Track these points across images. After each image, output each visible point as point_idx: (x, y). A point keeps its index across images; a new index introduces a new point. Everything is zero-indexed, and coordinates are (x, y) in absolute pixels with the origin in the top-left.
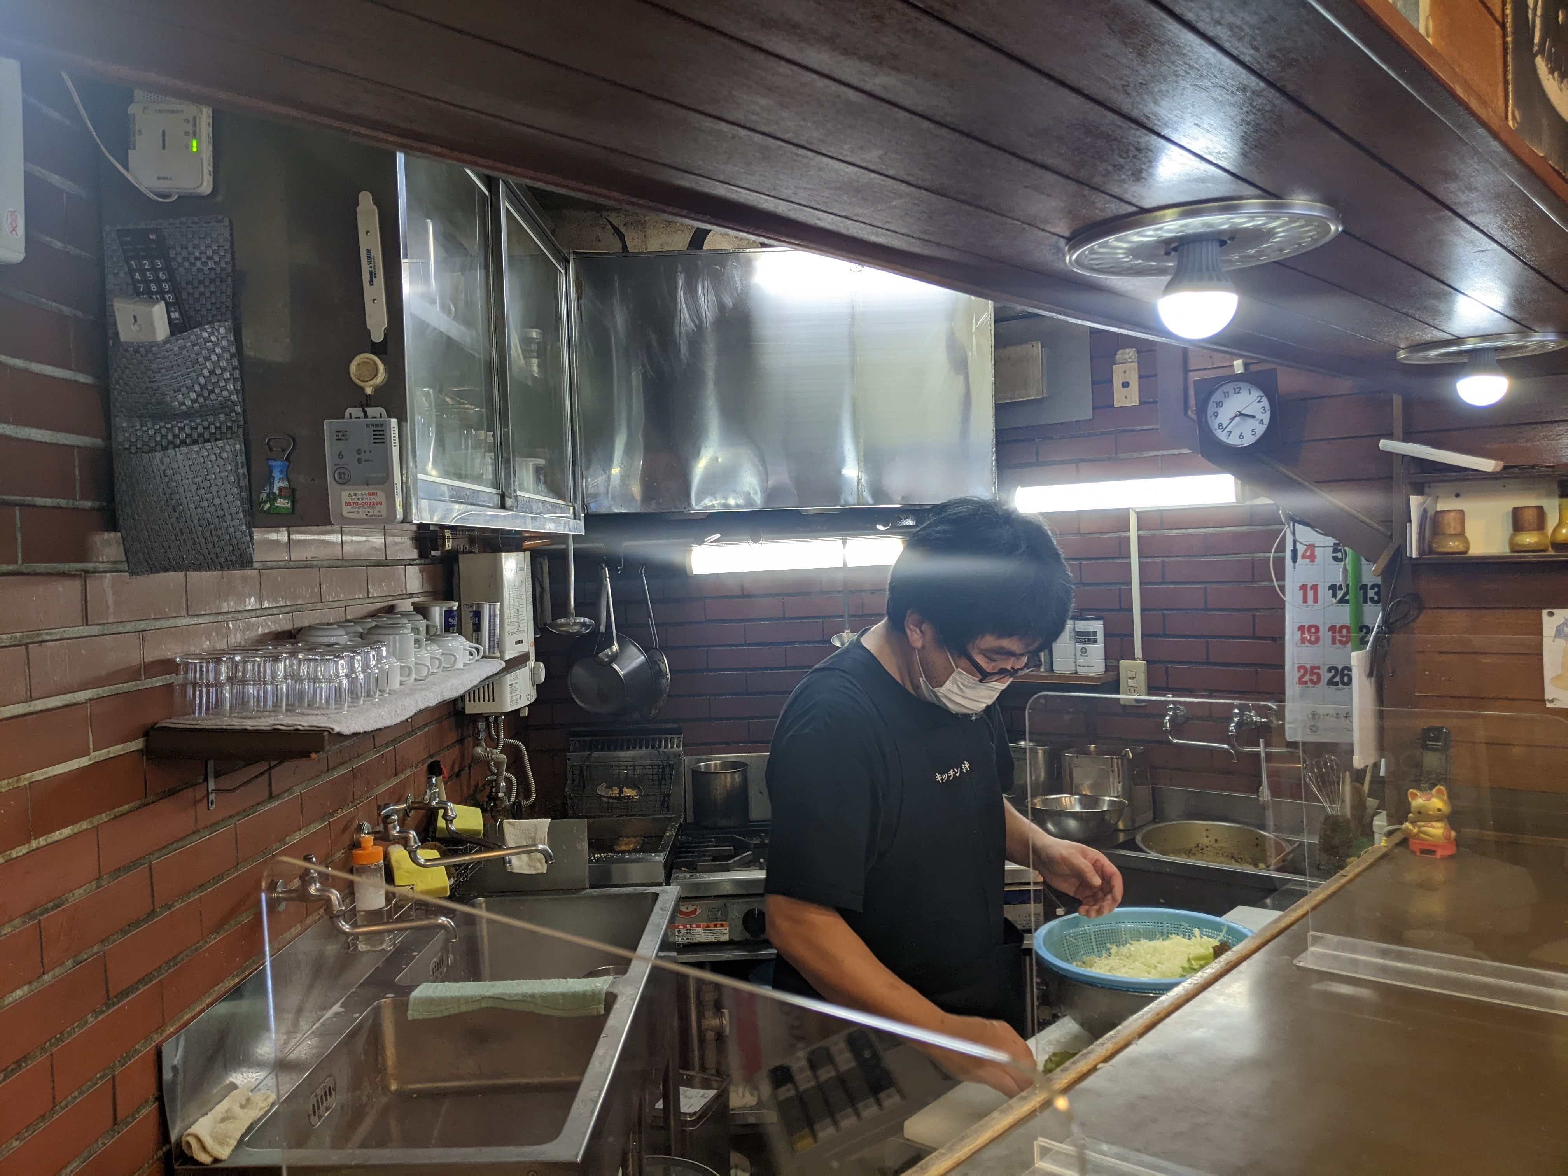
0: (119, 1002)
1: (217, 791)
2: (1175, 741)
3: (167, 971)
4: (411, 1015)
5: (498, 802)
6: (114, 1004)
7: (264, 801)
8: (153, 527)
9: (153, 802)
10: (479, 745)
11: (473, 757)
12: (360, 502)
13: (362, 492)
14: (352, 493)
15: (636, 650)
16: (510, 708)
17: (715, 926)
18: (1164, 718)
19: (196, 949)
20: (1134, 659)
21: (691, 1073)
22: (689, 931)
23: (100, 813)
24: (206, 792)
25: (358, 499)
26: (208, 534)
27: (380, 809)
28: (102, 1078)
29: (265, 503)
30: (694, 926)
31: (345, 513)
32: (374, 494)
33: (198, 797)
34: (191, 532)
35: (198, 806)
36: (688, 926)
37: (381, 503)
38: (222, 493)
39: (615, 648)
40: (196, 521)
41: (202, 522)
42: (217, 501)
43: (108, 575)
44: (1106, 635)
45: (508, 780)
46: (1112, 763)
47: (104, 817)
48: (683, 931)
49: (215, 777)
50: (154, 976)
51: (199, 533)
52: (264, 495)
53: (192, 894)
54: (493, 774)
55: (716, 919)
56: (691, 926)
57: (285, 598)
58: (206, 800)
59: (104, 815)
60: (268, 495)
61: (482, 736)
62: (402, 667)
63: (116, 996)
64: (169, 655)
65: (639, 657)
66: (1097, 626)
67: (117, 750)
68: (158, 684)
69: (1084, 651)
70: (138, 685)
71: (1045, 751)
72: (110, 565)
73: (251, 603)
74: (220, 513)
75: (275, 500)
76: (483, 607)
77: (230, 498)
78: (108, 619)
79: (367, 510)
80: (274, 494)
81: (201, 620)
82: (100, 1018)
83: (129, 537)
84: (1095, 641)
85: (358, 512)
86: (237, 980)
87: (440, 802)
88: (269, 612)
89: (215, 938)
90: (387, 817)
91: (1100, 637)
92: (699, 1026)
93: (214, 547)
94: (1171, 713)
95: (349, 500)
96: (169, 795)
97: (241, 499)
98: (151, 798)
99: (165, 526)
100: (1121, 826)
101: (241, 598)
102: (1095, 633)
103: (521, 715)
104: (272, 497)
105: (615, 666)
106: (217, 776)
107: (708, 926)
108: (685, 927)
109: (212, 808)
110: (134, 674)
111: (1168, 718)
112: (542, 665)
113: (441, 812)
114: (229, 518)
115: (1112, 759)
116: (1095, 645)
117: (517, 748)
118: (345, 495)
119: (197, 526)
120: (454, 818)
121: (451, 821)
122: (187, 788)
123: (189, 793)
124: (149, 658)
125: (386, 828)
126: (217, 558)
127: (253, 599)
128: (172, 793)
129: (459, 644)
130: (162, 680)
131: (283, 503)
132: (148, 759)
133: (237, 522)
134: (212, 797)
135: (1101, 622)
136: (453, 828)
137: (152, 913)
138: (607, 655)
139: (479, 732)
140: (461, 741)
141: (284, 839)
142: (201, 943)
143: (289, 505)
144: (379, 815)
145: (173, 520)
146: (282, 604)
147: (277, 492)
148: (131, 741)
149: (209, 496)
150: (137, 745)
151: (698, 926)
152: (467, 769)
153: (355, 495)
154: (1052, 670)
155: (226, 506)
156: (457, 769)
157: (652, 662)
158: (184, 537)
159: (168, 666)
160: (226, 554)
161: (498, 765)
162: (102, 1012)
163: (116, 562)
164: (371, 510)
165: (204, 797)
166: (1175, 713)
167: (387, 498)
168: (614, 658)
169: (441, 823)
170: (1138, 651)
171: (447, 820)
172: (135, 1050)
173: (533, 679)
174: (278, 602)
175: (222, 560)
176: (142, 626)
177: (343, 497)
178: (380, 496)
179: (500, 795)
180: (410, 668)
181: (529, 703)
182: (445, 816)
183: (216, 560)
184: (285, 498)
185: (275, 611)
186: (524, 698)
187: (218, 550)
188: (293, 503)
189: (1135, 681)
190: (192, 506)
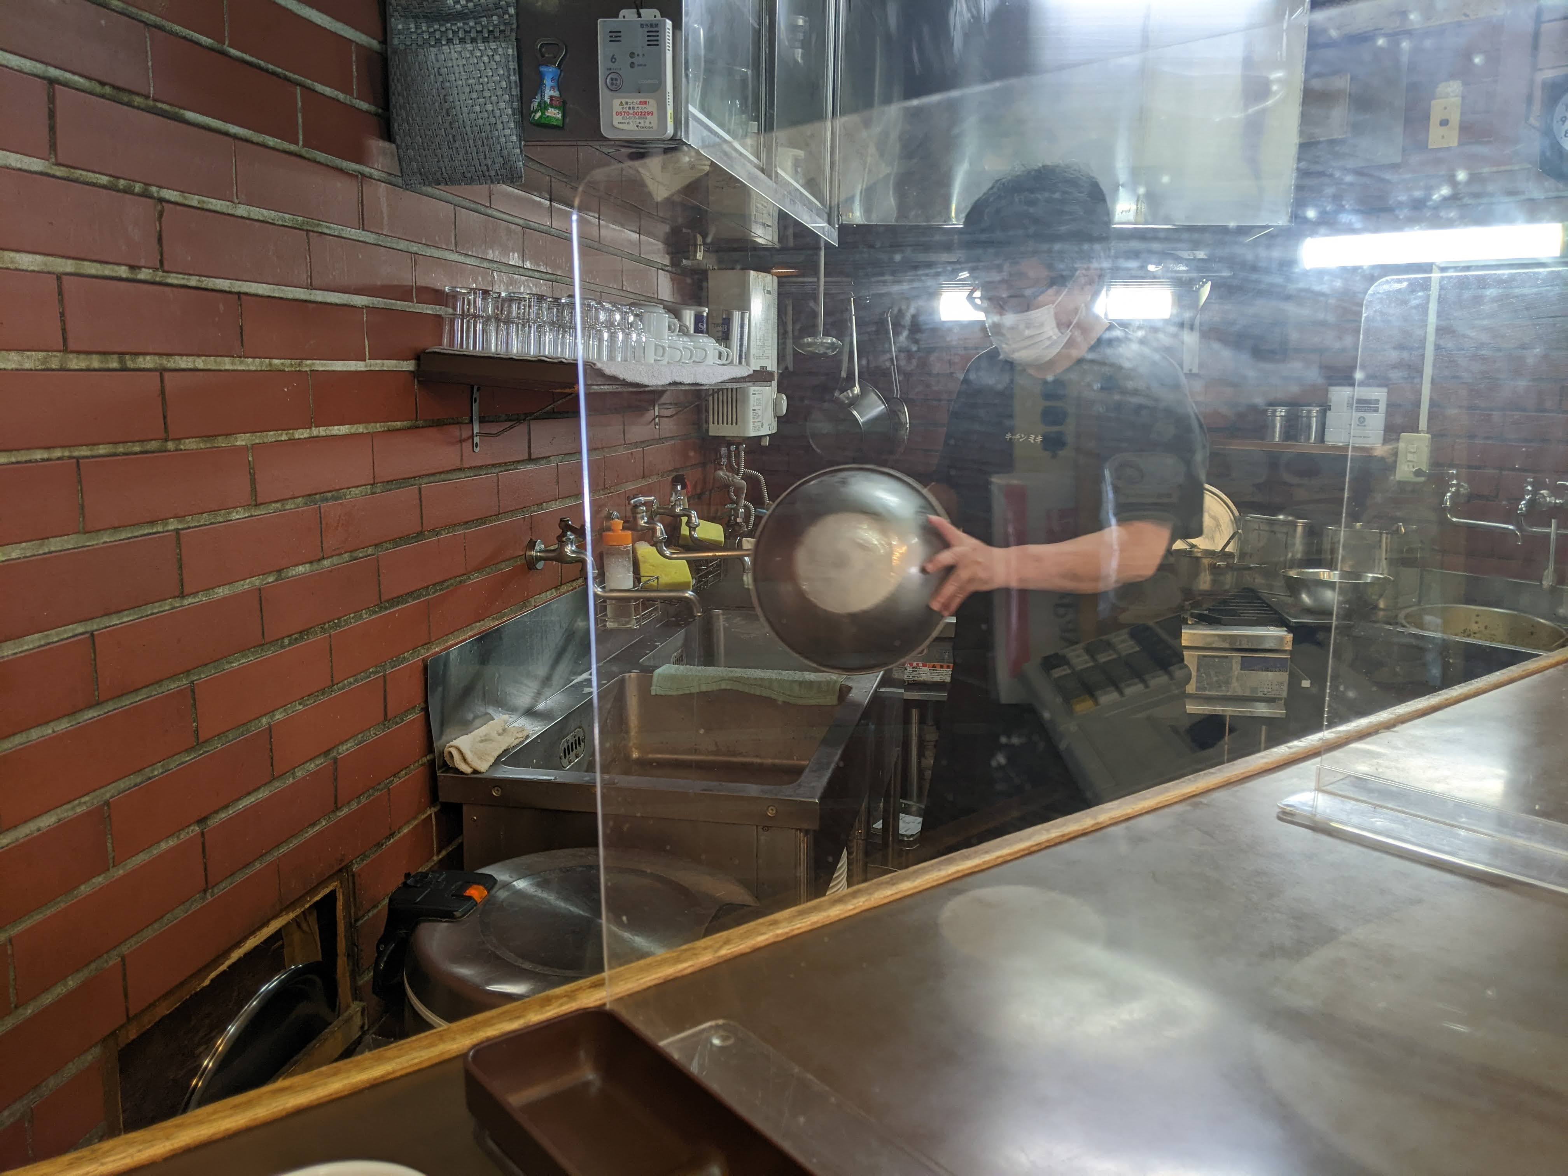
0: (390, 607)
1: (480, 434)
2: (1454, 519)
3: (434, 593)
4: (654, 690)
5: (737, 528)
6: (386, 609)
7: (523, 461)
8: (428, 133)
9: (423, 427)
10: (721, 469)
11: (714, 479)
12: (631, 111)
13: (634, 101)
14: (624, 101)
15: (876, 398)
16: (752, 433)
17: (942, 667)
18: (1445, 495)
19: (461, 582)
20: (1417, 431)
21: (909, 803)
22: (915, 670)
23: (376, 422)
24: (471, 433)
25: (630, 108)
26: (479, 143)
27: (629, 499)
28: (375, 673)
29: (536, 112)
30: (921, 665)
31: (615, 123)
32: (645, 103)
33: (464, 436)
34: (463, 140)
35: (464, 444)
36: (915, 664)
37: (652, 113)
38: (494, 98)
39: (857, 390)
40: (468, 128)
41: (475, 128)
42: (489, 107)
43: (383, 184)
44: (1389, 406)
45: (746, 507)
46: (1381, 537)
47: (378, 427)
48: (909, 668)
49: (480, 422)
50: (422, 594)
51: (471, 141)
52: (535, 104)
53: (457, 528)
54: (733, 502)
55: (943, 660)
56: (918, 665)
57: (546, 265)
58: (471, 440)
59: (378, 425)
60: (540, 103)
61: (724, 461)
62: (656, 346)
63: (387, 601)
64: (438, 286)
65: (879, 406)
66: (1379, 394)
67: (390, 365)
68: (429, 312)
69: (1362, 420)
70: (410, 307)
71: (1305, 526)
72: (384, 175)
73: (514, 259)
74: (493, 120)
75: (546, 108)
76: (732, 314)
77: (502, 105)
78: (382, 229)
79: (638, 121)
80: (545, 102)
81: (468, 261)
82: (374, 617)
83: (404, 144)
84: (1376, 410)
85: (629, 123)
86: (497, 623)
87: (684, 509)
88: (530, 273)
89: (478, 577)
90: (636, 506)
91: (1382, 406)
92: (919, 763)
93: (485, 158)
94: (1453, 489)
95: (620, 109)
96: (437, 426)
97: (513, 109)
98: (420, 423)
99: (438, 132)
100: (1382, 605)
101: (505, 251)
102: (1377, 402)
103: (762, 444)
104: (543, 107)
105: (855, 413)
106: (482, 421)
107: (934, 666)
108: (911, 665)
109: (477, 450)
110: (404, 293)
111: (1449, 494)
112: (784, 397)
113: (685, 519)
114: (500, 126)
115: (1381, 533)
116: (1375, 414)
117: (758, 480)
118: (616, 102)
119: (469, 133)
120: (697, 526)
121: (694, 529)
122: (454, 424)
123: (455, 431)
124: (421, 282)
125: (635, 518)
126: (488, 170)
127: (516, 255)
128: (438, 424)
129: (709, 344)
130: (432, 309)
131: (554, 114)
132: (418, 381)
133: (507, 132)
134: (477, 440)
135: (1385, 390)
136: (696, 535)
137: (420, 535)
138: (848, 398)
139: (721, 457)
140: (704, 465)
141: (541, 504)
142: (465, 577)
143: (560, 116)
144: (629, 503)
145: (447, 125)
146: (542, 269)
147: (548, 101)
148: (403, 360)
149: (481, 100)
150: (408, 366)
151: (924, 666)
152: (707, 493)
153: (627, 103)
154: (1322, 440)
155: (498, 113)
156: (699, 491)
157: (892, 414)
158: (457, 144)
159: (438, 297)
160: (497, 167)
161: (738, 491)
162: (375, 612)
163: (390, 174)
164: (642, 121)
165: (468, 438)
166: (1458, 491)
167: (658, 109)
168: (855, 402)
169: (685, 530)
170: (1423, 423)
171: (690, 527)
172: (404, 657)
173: (775, 410)
174: (539, 266)
175: (493, 173)
176: (414, 248)
177: (614, 107)
178: (652, 106)
179: (739, 520)
180: (664, 348)
181: (770, 433)
182: (688, 523)
183: (487, 173)
184: (555, 107)
185: (537, 275)
186: (766, 426)
187: (489, 162)
188: (564, 116)
189: (1415, 456)
190: (465, 110)
